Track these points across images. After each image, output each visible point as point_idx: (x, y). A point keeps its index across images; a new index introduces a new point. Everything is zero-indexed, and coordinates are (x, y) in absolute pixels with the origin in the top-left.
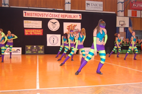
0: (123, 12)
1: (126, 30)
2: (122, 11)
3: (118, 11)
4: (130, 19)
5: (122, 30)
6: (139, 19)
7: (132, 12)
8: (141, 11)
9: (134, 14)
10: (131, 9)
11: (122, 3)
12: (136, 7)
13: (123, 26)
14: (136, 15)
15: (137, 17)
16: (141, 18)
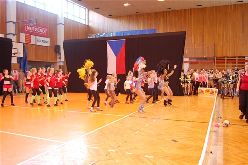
0: (16, 36)
1: (19, 60)
2: (14, 35)
3: (7, 33)
4: (24, 46)
5: (14, 61)
6: (34, 47)
7: (26, 36)
8: (36, 36)
9: (28, 39)
10: (24, 33)
11: (14, 23)
12: (30, 30)
13: (16, 55)
14: (30, 42)
15: (32, 43)
16: (36, 45)
